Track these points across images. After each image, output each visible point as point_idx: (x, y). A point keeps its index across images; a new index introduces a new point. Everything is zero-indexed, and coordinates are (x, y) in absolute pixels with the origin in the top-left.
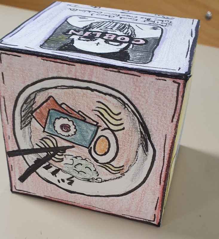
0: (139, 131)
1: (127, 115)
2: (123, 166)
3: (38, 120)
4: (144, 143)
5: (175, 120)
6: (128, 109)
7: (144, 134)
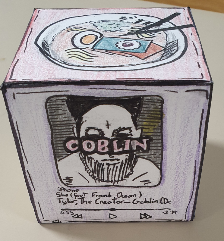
0: (50, 51)
1: (62, 58)
2: (67, 32)
3: (159, 46)
4: (46, 46)
5: (16, 60)
6: (61, 61)
7: (46, 51)
